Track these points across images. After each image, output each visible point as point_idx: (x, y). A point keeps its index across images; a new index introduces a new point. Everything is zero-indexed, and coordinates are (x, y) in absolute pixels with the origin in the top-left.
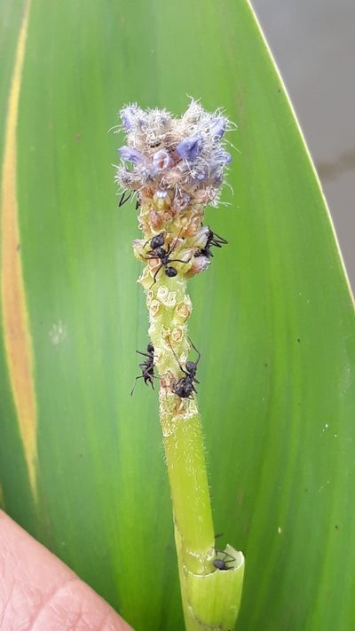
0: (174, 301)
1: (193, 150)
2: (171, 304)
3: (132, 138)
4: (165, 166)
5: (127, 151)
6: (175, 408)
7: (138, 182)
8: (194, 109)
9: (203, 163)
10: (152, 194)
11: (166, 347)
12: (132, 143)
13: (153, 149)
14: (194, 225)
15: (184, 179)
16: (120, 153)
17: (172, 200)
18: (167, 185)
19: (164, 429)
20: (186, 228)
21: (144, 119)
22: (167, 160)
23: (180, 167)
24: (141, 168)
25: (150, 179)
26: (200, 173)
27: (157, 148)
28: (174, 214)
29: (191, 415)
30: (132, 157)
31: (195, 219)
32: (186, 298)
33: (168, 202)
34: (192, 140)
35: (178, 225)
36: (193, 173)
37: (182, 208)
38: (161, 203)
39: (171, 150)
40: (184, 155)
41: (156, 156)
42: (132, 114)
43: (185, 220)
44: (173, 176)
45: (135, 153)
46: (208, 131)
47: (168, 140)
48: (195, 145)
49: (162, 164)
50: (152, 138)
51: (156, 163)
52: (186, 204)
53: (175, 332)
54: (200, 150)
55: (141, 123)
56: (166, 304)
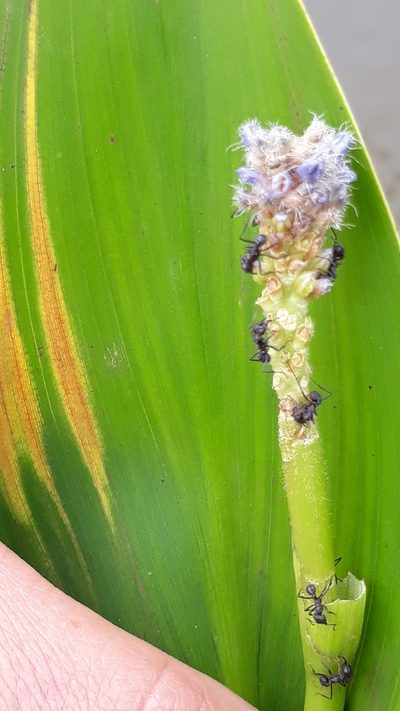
0: (295, 324)
1: (314, 173)
2: (292, 327)
3: (251, 157)
4: (285, 189)
5: (245, 172)
6: (296, 433)
7: (256, 205)
8: (317, 126)
9: (324, 185)
10: (271, 215)
11: (285, 370)
12: (251, 163)
13: (273, 171)
14: (316, 247)
15: (305, 202)
16: (238, 174)
17: (292, 222)
18: (286, 208)
19: (284, 454)
20: (307, 250)
21: (264, 139)
22: (287, 182)
23: (300, 190)
24: (260, 190)
25: (269, 202)
26: (321, 195)
27: (276, 170)
28: (294, 237)
29: (312, 440)
30: (251, 179)
31: (317, 240)
32: (306, 320)
33: (288, 224)
34: (311, 162)
35: (299, 247)
36: (314, 196)
37: (303, 230)
38: (280, 226)
39: (292, 172)
40: (305, 177)
41: (276, 179)
42: (251, 131)
43: (306, 242)
44: (293, 199)
45: (253, 175)
46: (331, 152)
47: (288, 161)
48: (315, 169)
49: (282, 186)
50: (272, 159)
51: (275, 186)
52: (306, 228)
53: (296, 356)
54: (321, 173)
55: (260, 143)
56: (286, 327)
